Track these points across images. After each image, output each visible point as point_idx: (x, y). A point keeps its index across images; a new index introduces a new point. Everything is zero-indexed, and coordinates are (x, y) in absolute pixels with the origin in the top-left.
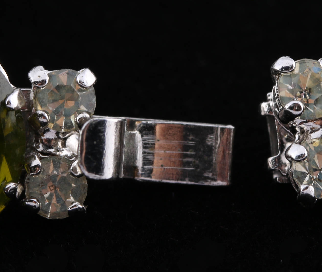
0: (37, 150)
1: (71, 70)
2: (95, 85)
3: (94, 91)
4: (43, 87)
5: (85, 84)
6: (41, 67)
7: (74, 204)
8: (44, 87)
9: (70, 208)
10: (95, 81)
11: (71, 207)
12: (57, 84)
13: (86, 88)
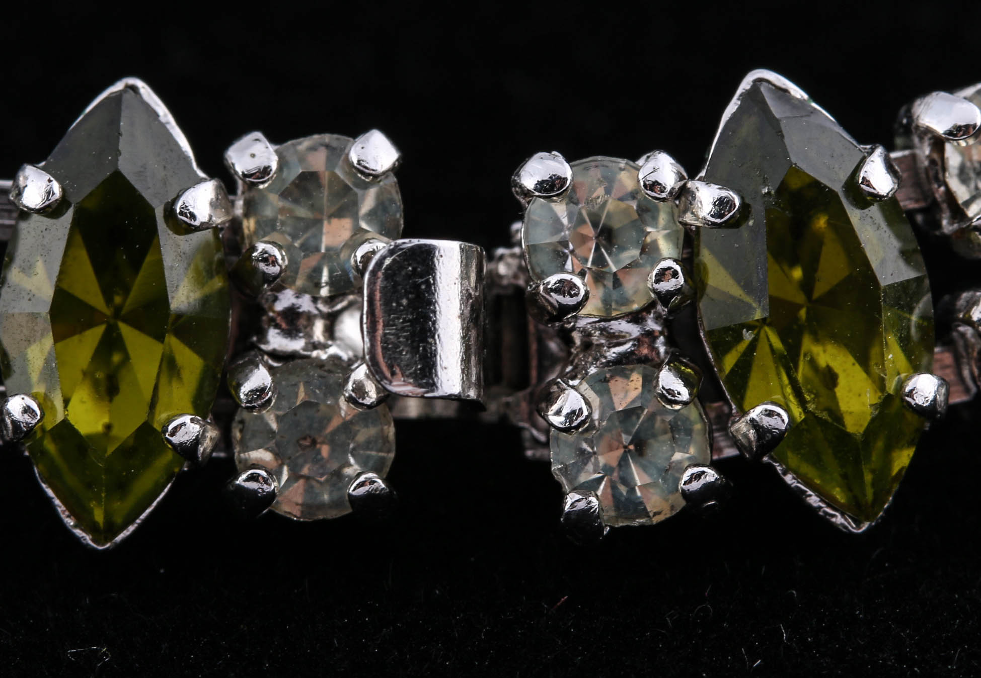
0: (260, 350)
1: (335, 136)
2: (398, 170)
3: (397, 185)
4: (263, 183)
5: (372, 165)
6: (258, 135)
7: (362, 478)
8: (268, 180)
9: (352, 488)
10: (398, 160)
11: (355, 485)
12: (301, 171)
13: (376, 177)
